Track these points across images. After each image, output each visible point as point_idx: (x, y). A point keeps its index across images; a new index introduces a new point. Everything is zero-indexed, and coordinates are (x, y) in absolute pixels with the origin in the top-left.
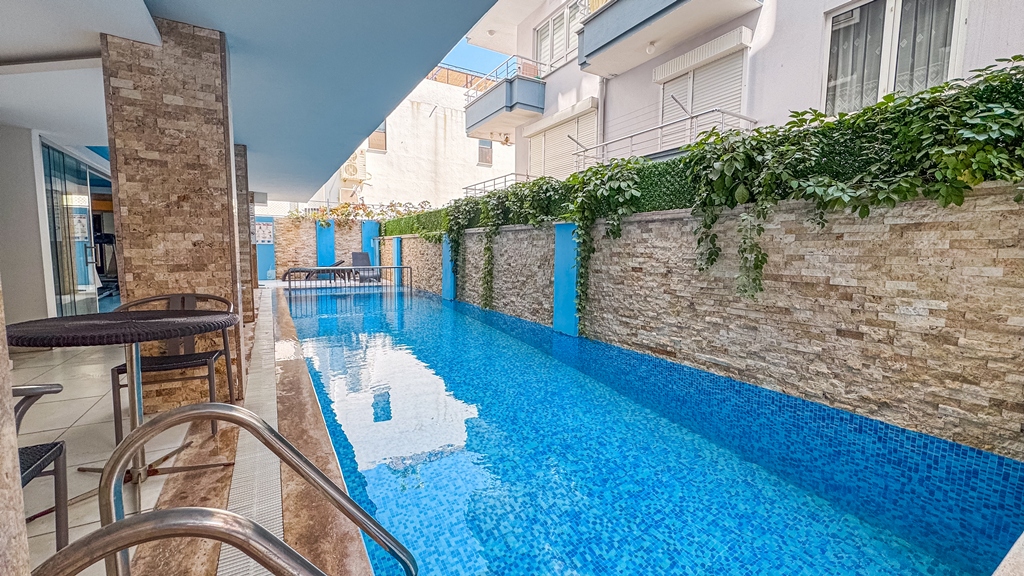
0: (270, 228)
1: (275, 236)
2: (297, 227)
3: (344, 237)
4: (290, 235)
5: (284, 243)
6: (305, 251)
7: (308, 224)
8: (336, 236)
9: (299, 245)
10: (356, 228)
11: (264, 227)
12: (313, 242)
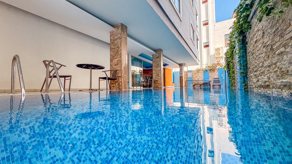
0: (191, 73)
1: (192, 75)
2: (198, 72)
3: (212, 74)
4: (196, 75)
5: (195, 77)
6: (200, 79)
7: (201, 71)
8: (210, 74)
9: (199, 77)
10: (216, 71)
11: (190, 73)
12: (202, 76)
